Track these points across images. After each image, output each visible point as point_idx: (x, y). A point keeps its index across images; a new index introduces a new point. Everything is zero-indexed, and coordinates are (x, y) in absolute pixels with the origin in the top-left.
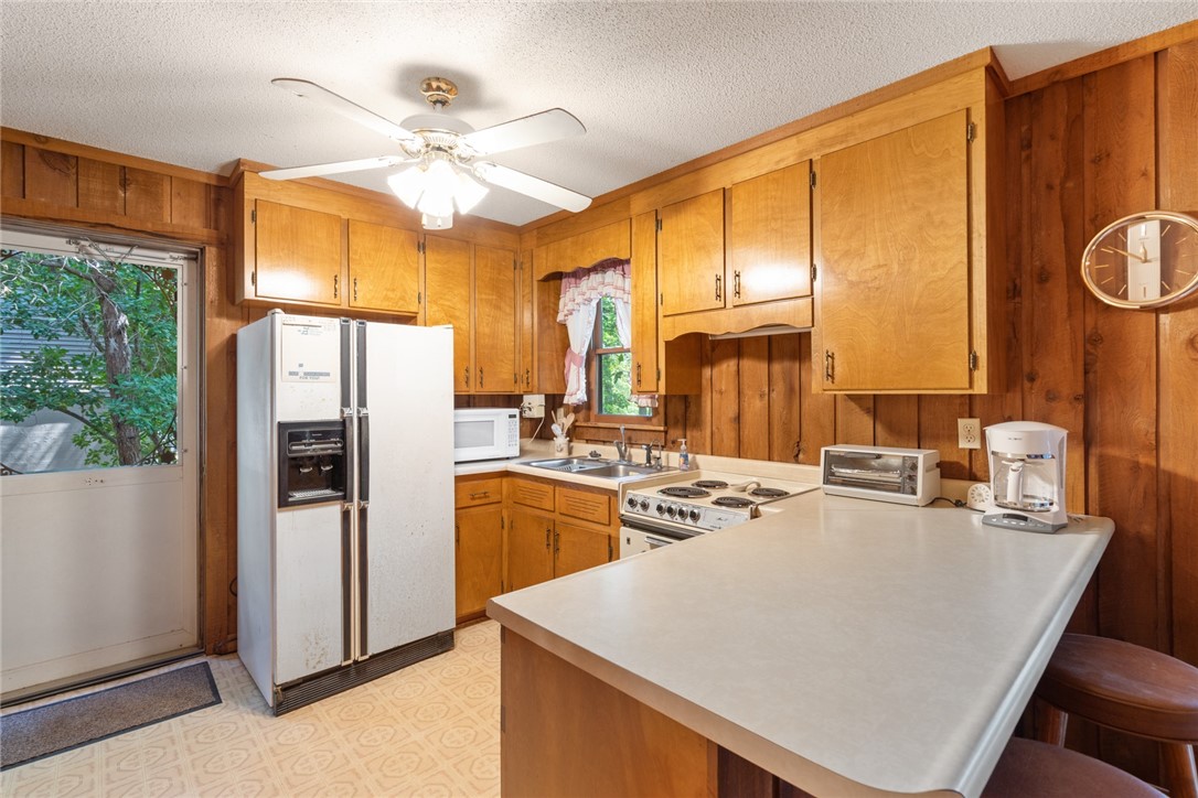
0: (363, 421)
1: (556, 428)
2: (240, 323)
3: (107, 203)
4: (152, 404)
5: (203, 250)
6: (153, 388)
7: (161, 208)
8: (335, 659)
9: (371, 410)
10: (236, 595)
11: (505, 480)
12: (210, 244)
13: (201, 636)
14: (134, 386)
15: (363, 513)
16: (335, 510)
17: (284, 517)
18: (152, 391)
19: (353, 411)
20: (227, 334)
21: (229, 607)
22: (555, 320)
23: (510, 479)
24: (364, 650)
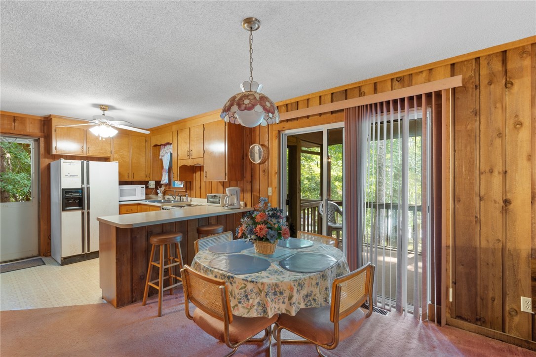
0: (88, 189)
1: (159, 191)
2: (51, 160)
3: (9, 127)
4: (17, 184)
5: (39, 139)
6: (17, 178)
7: (26, 127)
8: (80, 252)
9: (91, 186)
10: (50, 240)
11: (138, 206)
12: (41, 137)
13: (39, 251)
14: (9, 177)
15: (88, 213)
16: (80, 212)
17: (64, 214)
18: (17, 179)
19: (85, 186)
20: (47, 163)
21: (48, 243)
22: (159, 158)
23: (140, 206)
24: (89, 250)
